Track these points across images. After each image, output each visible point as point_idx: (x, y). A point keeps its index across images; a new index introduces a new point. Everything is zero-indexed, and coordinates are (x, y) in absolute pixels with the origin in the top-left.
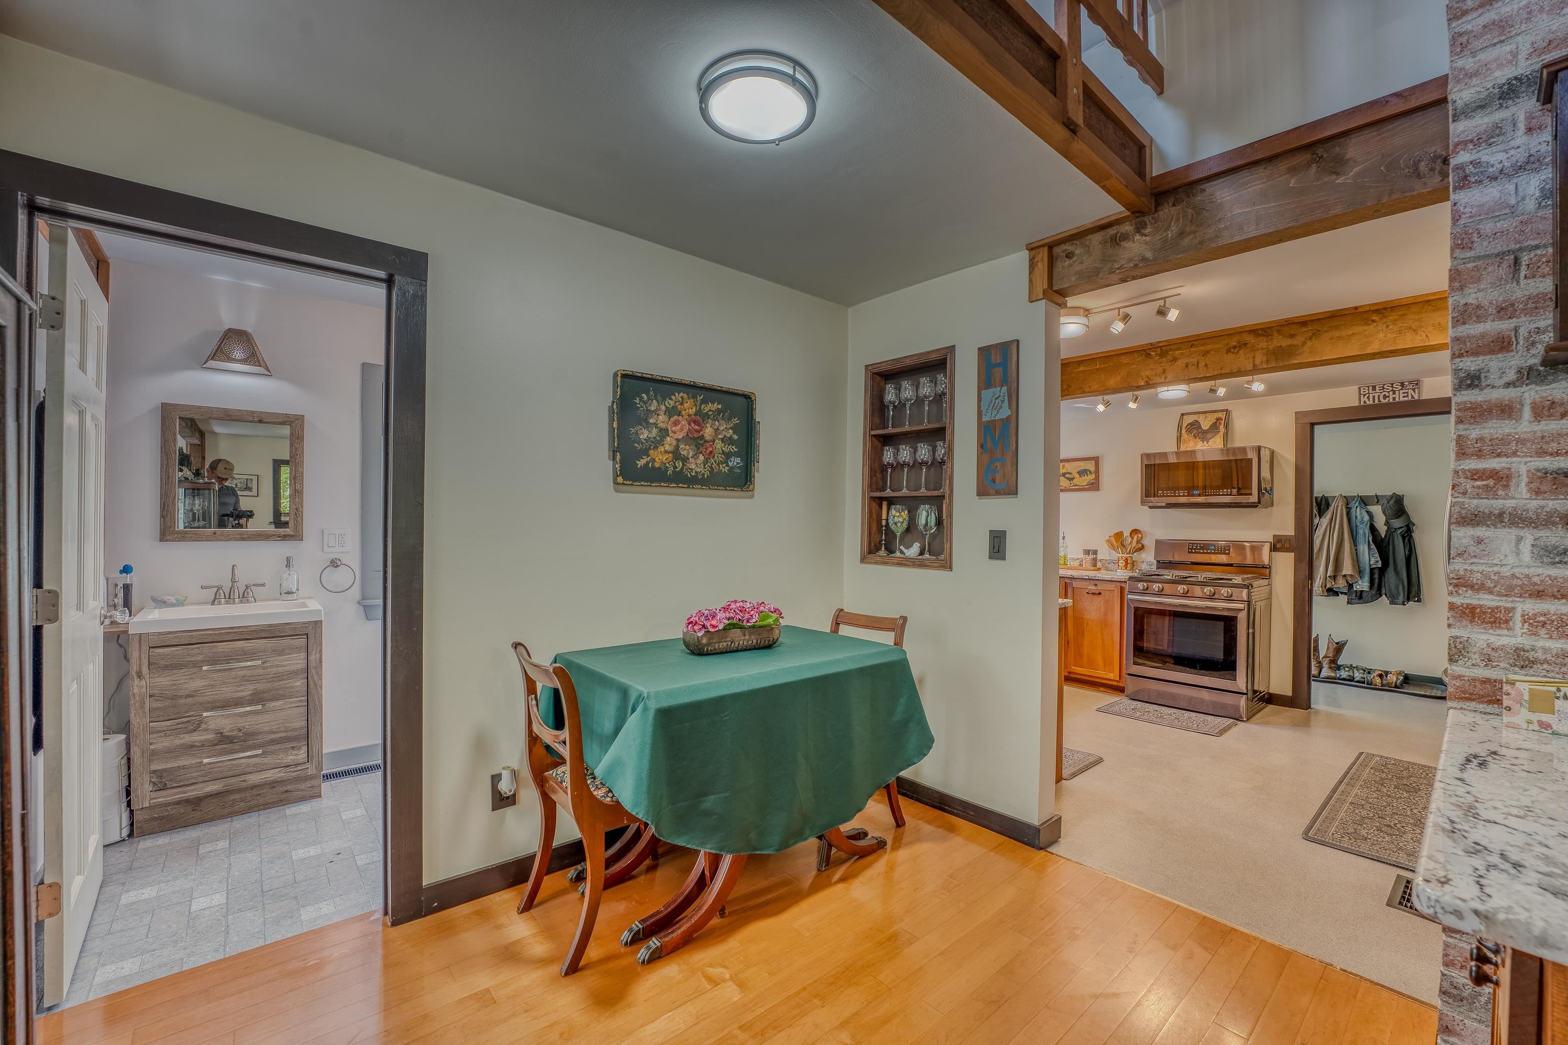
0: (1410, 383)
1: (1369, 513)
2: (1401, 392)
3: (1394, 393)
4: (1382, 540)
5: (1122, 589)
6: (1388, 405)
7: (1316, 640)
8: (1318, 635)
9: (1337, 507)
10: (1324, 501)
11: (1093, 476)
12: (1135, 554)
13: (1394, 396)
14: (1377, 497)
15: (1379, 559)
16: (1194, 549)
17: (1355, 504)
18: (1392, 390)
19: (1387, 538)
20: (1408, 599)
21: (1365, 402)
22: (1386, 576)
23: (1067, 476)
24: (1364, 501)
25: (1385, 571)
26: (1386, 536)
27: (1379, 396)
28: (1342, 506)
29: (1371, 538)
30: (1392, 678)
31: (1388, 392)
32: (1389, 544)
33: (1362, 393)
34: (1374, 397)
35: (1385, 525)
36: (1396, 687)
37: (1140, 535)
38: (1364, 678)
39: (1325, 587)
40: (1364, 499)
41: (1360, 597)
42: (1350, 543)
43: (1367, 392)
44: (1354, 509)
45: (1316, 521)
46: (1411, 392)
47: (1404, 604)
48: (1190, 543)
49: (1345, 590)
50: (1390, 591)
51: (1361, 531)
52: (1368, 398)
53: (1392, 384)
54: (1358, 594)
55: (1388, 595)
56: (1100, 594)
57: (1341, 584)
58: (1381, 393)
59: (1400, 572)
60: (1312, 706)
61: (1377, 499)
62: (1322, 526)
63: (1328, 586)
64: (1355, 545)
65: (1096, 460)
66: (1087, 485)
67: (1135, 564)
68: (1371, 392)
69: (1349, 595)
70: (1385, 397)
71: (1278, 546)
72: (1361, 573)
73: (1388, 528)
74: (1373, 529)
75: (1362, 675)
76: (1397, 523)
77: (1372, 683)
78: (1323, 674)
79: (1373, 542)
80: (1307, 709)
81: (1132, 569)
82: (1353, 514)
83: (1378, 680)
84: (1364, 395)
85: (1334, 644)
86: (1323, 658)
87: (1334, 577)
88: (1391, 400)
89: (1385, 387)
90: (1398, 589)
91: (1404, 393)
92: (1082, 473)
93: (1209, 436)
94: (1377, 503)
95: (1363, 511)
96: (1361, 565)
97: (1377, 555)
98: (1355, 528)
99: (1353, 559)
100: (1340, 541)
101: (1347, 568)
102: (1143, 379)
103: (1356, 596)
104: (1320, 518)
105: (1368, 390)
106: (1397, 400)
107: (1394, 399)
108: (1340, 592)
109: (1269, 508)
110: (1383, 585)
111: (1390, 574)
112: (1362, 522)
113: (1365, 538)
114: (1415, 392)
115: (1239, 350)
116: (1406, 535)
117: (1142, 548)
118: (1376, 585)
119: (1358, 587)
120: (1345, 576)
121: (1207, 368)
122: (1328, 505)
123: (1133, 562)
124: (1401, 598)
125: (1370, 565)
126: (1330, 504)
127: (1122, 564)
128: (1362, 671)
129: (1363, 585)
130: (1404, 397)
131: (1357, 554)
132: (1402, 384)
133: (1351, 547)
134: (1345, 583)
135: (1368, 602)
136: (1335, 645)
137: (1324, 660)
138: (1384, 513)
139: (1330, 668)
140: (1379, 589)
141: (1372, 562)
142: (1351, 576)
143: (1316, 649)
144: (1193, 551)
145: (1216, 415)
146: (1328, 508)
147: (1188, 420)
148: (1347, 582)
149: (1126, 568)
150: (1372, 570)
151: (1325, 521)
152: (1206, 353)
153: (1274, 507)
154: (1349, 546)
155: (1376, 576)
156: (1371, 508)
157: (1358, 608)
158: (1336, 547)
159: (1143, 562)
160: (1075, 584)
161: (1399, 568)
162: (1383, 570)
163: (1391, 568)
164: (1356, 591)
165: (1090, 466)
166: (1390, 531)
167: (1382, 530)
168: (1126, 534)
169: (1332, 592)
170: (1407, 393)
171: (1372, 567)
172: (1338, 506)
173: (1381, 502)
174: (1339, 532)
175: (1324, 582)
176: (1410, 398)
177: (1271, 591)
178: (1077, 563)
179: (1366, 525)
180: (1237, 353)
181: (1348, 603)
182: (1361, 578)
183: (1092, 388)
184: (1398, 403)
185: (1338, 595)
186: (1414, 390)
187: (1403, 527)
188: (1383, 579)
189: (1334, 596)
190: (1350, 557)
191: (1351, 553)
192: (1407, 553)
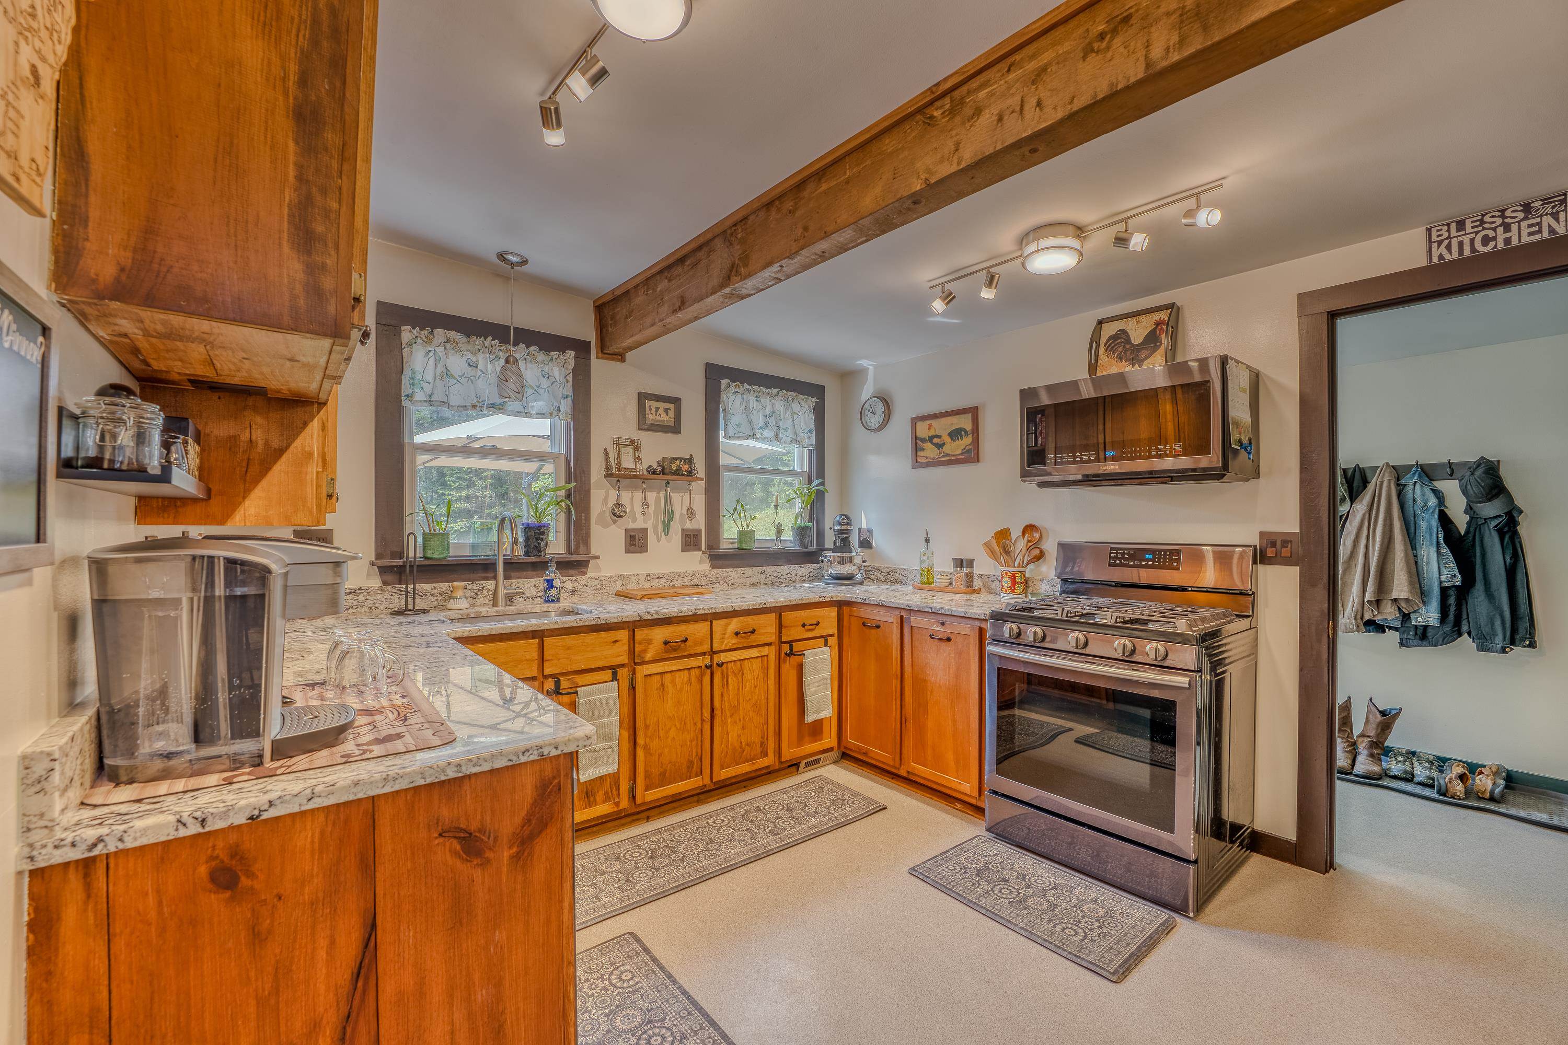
0: (1546, 201)
1: (1436, 493)
2: (1524, 224)
3: (1507, 228)
4: (1462, 539)
5: (981, 631)
6: (1495, 255)
7: (1347, 707)
8: (1349, 698)
9: (1381, 484)
10: (1357, 474)
11: (968, 440)
12: (1031, 566)
13: (1508, 235)
14: (1450, 464)
15: (1456, 572)
16: (1120, 559)
17: (1413, 477)
18: (1503, 224)
19: (1471, 536)
20: (1513, 642)
21: (1441, 257)
22: (1470, 601)
23: (936, 440)
24: (1428, 473)
25: (1468, 593)
26: (1467, 532)
27: (1472, 241)
28: (1389, 481)
29: (1441, 536)
30: (1484, 783)
31: (1494, 229)
32: (1473, 545)
33: (1434, 238)
34: (1461, 244)
35: (1466, 512)
36: (1492, 799)
37: (1037, 535)
38: (1433, 779)
39: (1362, 618)
40: (1426, 468)
41: (1423, 635)
42: (1405, 544)
43: (1446, 235)
44: (1411, 487)
45: (1343, 509)
46: (1547, 220)
47: (1503, 651)
48: (1112, 549)
49: (1397, 624)
50: (1478, 628)
51: (1423, 524)
52: (1449, 247)
53: (1503, 211)
54: (1420, 632)
55: (1473, 633)
56: (949, 640)
57: (1389, 614)
58: (1477, 233)
59: (1496, 594)
60: (1339, 859)
61: (1451, 470)
62: (1355, 516)
63: (1367, 616)
64: (1414, 548)
65: (974, 412)
66: (962, 454)
67: (1030, 583)
68: (1454, 232)
69: (1403, 633)
70: (1486, 240)
71: (1270, 552)
72: (1424, 595)
73: (1471, 518)
74: (1445, 521)
75: (1427, 773)
76: (1491, 509)
77: (1447, 790)
78: (1360, 768)
79: (1445, 542)
80: (1327, 871)
81: (1025, 591)
82: (1409, 495)
83: (1459, 788)
84: (1440, 243)
85: (1378, 715)
86: (1359, 736)
87: (1378, 603)
88: (1501, 245)
89: (1487, 218)
90: (1493, 625)
91: (1530, 226)
92: (956, 434)
93: (1143, 354)
94: (1451, 475)
95: (1428, 491)
96: (1425, 582)
97: (1453, 565)
98: (1412, 518)
99: (1409, 572)
100: (1386, 541)
101: (1400, 587)
102: (918, 177)
103: (1416, 634)
104: (1352, 503)
105: (1449, 231)
106: (1515, 242)
107: (1507, 241)
108: (1387, 627)
109: (1252, 482)
110: (1464, 616)
111: (1477, 599)
112: (1425, 508)
113: (1431, 535)
114: (1557, 220)
115: (1112, 39)
116: (1506, 529)
117: (1041, 556)
118: (1451, 617)
119: (1420, 619)
120: (1395, 600)
121: (1041, 109)
122: (1365, 482)
123: (1026, 582)
124: (1499, 641)
125: (1441, 583)
126: (1369, 479)
127: (1007, 582)
128: (1427, 765)
129: (1429, 615)
130: (1530, 234)
131: (1416, 562)
132: (1527, 208)
133: (1406, 551)
134: (1397, 612)
135: (1437, 645)
136: (1379, 717)
137: (1360, 740)
138: (1465, 492)
139: (1372, 755)
140: (1458, 623)
141: (1444, 578)
142: (1407, 600)
143: (1346, 722)
144: (1118, 562)
145: (1156, 317)
146: (1365, 487)
147: (1109, 330)
148: (1399, 609)
149: (1013, 591)
150: (1444, 591)
151: (1361, 507)
152: (1038, 75)
153: (1262, 480)
154: (1403, 549)
155: (1452, 601)
156: (1440, 485)
157: (1420, 655)
158: (1381, 550)
159: (1042, 580)
160: (916, 621)
161: (1494, 587)
162: (1464, 591)
163: (1479, 586)
164: (1416, 627)
165: (965, 422)
166: (1475, 522)
167: (1461, 521)
168: (1016, 533)
169: (1374, 626)
170: (1539, 224)
171: (1444, 585)
172: (1382, 482)
173: (1458, 474)
174: (1384, 525)
175: (1360, 609)
176: (1546, 234)
177: (1256, 639)
178: (944, 582)
179: (1433, 512)
180: (1108, 48)
181: (1402, 644)
182: (1424, 603)
183: (839, 221)
184: (1516, 248)
185: (1384, 631)
186: (1555, 216)
187: (1499, 516)
188: (1464, 607)
189: (1377, 632)
190: (1405, 569)
191: (1407, 562)
192: (1508, 560)
